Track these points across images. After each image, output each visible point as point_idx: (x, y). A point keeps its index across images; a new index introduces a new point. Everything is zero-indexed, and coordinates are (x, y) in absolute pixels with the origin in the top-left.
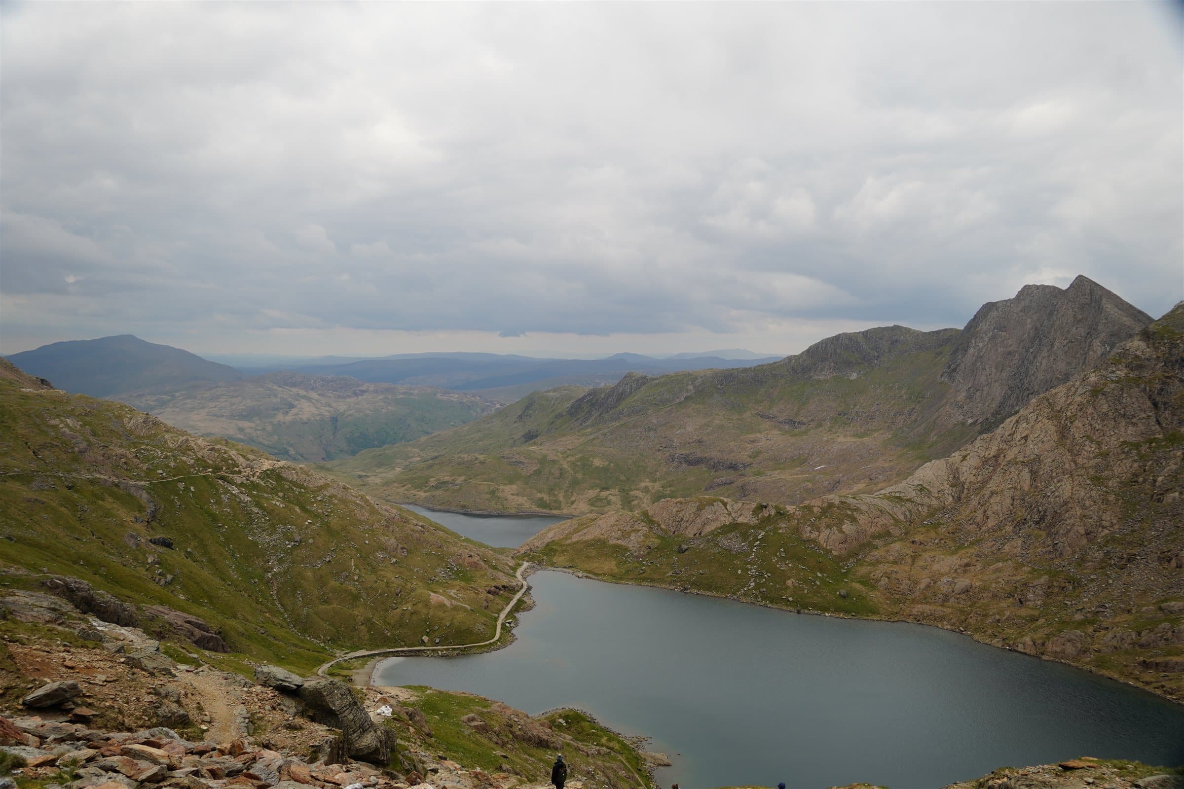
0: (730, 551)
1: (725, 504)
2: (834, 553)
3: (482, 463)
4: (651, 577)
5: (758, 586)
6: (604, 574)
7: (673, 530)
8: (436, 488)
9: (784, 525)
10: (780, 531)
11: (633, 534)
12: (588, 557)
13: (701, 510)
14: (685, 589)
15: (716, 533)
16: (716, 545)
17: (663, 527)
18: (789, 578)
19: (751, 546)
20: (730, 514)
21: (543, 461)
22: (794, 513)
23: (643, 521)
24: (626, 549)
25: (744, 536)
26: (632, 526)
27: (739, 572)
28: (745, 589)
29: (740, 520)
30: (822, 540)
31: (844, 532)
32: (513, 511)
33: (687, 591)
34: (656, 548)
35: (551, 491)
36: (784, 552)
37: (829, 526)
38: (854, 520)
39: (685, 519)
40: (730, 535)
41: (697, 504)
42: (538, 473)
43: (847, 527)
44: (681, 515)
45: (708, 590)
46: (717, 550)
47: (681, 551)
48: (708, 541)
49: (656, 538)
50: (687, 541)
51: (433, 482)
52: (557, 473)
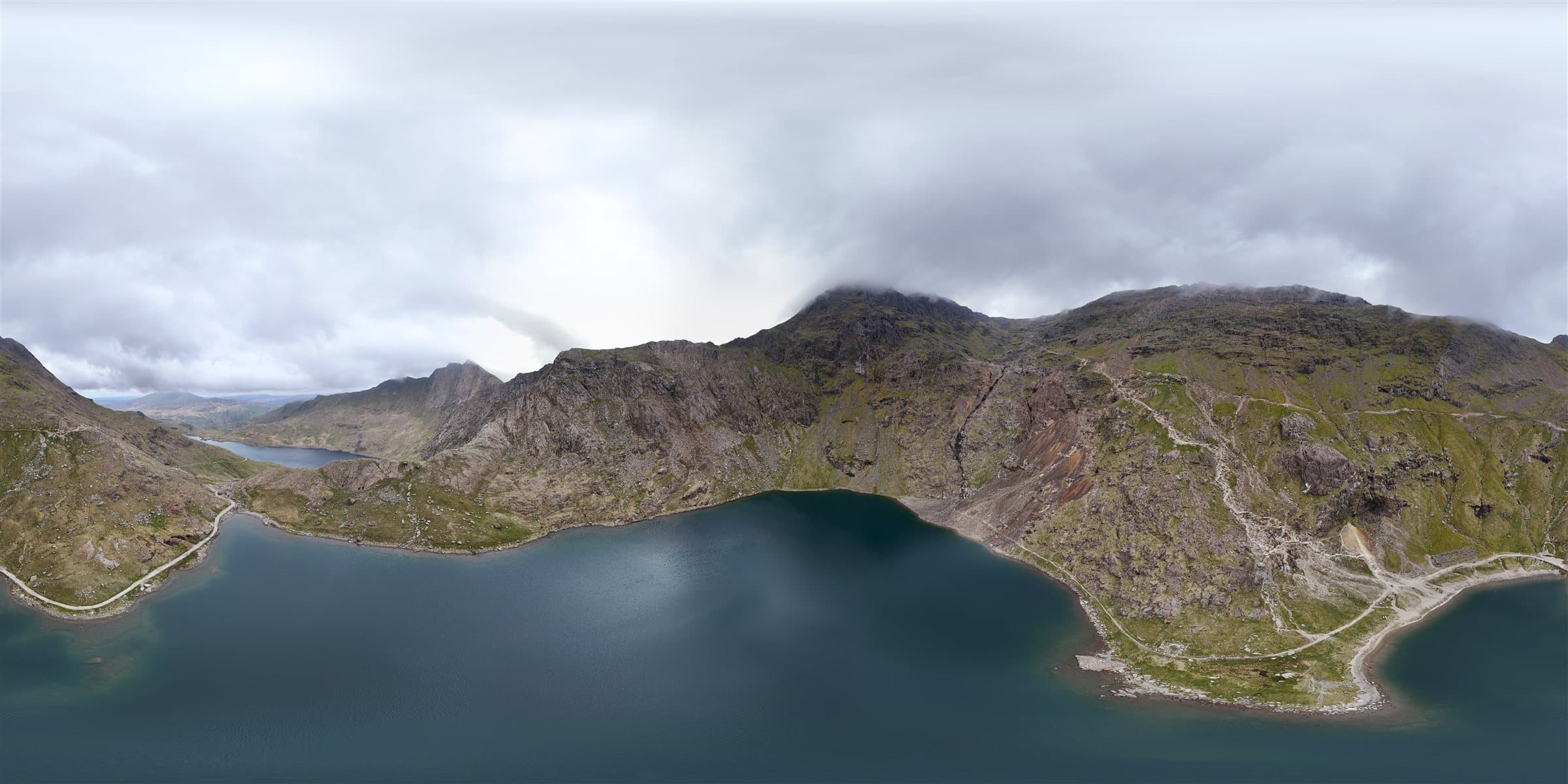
0: (389, 502)
1: (378, 465)
2: (467, 492)
3: (265, 427)
4: (326, 528)
5: (425, 534)
6: (287, 523)
7: (342, 484)
8: (248, 436)
9: (422, 477)
10: (422, 482)
11: (313, 487)
12: (278, 504)
13: (361, 470)
14: (358, 541)
15: (375, 487)
16: (378, 498)
17: (335, 481)
18: (448, 522)
19: (405, 497)
20: (382, 472)
21: (287, 426)
22: (427, 466)
23: (320, 476)
24: (307, 500)
25: (397, 489)
26: (312, 480)
27: (403, 521)
28: (414, 537)
29: (391, 476)
30: (453, 484)
31: (465, 476)
32: (274, 445)
33: (360, 544)
34: (330, 500)
35: (289, 438)
36: (432, 499)
37: (454, 474)
38: (468, 466)
39: (350, 476)
40: (387, 489)
41: (358, 465)
42: (285, 431)
43: (466, 472)
44: (347, 473)
45: (380, 541)
46: (379, 502)
47: (349, 503)
48: (370, 494)
49: (329, 490)
50: (354, 495)
51: (247, 434)
52: (291, 431)
